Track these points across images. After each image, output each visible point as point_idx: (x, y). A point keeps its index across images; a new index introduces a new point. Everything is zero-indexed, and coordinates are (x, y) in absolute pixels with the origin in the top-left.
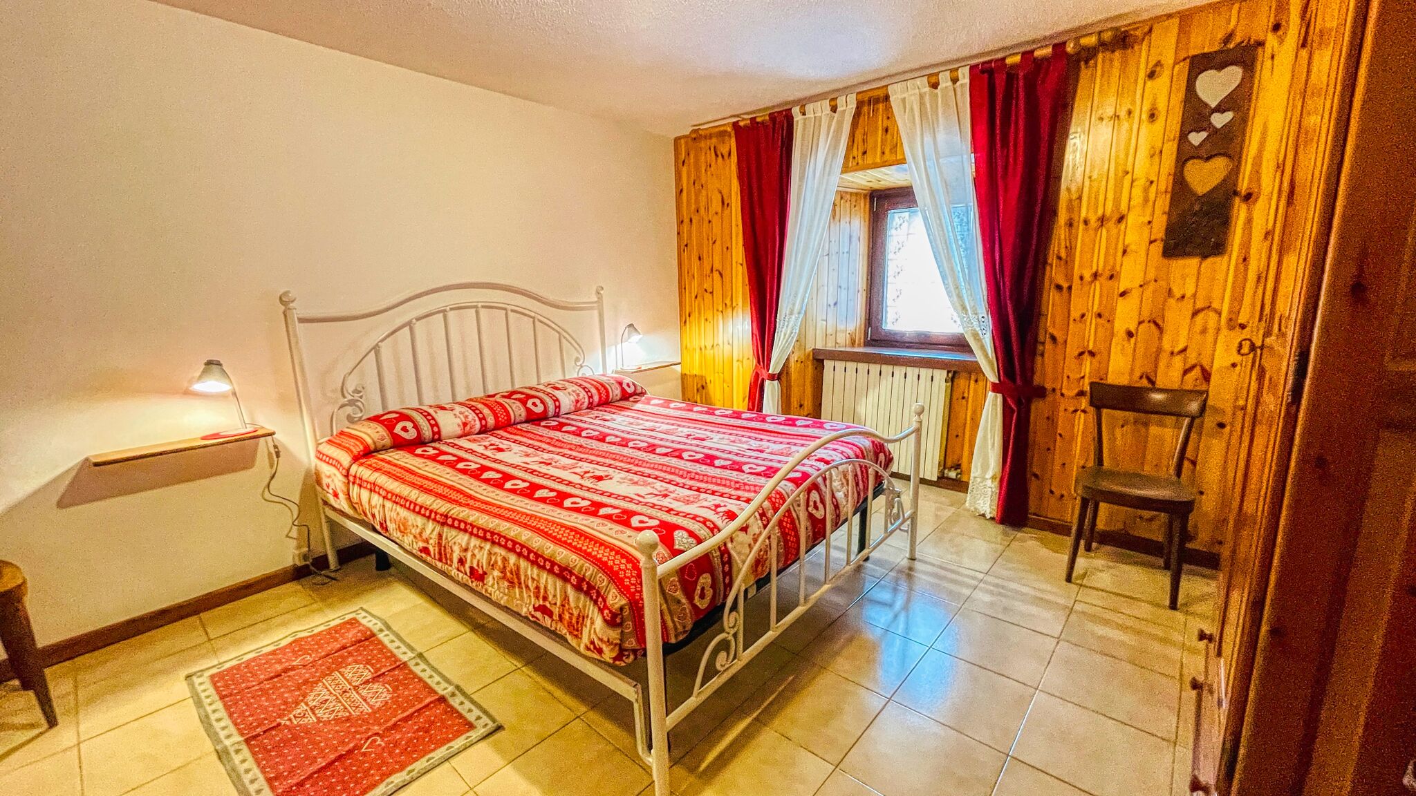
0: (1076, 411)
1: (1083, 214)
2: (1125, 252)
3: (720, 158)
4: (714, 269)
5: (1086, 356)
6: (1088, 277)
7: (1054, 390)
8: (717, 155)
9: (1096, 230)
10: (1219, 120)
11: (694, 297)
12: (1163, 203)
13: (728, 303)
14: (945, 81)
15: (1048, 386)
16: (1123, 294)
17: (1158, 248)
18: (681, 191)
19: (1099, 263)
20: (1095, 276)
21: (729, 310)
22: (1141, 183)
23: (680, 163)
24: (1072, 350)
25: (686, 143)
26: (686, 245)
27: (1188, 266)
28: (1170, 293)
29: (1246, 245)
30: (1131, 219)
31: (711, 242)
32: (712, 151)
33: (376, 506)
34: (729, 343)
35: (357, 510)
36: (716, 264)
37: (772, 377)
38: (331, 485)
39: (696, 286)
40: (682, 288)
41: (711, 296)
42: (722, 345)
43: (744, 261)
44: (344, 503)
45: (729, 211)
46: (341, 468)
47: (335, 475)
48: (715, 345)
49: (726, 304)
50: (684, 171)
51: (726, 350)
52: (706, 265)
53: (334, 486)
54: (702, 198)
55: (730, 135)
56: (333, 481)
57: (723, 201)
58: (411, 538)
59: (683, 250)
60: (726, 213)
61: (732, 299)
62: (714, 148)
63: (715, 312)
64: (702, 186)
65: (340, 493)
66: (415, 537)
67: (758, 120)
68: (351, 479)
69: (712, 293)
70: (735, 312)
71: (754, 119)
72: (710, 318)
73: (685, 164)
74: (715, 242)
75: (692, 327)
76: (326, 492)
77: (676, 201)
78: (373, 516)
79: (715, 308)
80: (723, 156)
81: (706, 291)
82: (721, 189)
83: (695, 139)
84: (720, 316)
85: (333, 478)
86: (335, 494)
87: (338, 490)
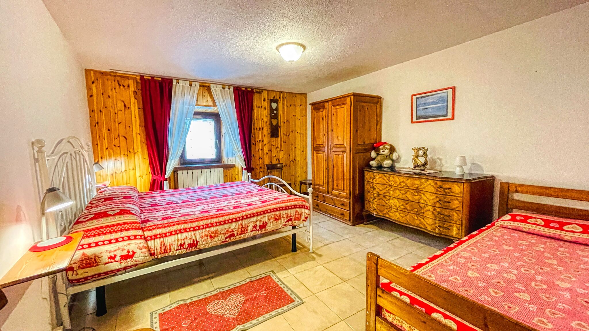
0: (260, 172)
1: (256, 127)
2: (264, 136)
3: (122, 86)
4: (120, 136)
5: (260, 159)
6: (258, 141)
7: (255, 168)
8: (119, 85)
9: (259, 130)
10: (275, 112)
11: (104, 149)
12: (269, 127)
13: (131, 150)
14: (227, 88)
15: (254, 167)
16: (265, 145)
17: (269, 135)
18: (91, 96)
19: (260, 138)
20: (260, 141)
21: (133, 154)
22: (265, 122)
23: (90, 83)
24: (258, 158)
25: (94, 74)
26: (97, 123)
27: (274, 139)
28: (272, 144)
29: (281, 135)
30: (264, 129)
31: (117, 123)
32: (116, 81)
33: (186, 238)
34: (133, 169)
35: (154, 253)
36: (122, 133)
37: (166, 179)
38: (119, 253)
39: (106, 145)
40: (95, 145)
41: (118, 148)
42: (128, 170)
43: (141, 133)
44: (140, 256)
45: (129, 110)
46: (138, 237)
47: (129, 244)
48: (123, 171)
49: (130, 152)
50: (94, 87)
51: (132, 173)
52: (114, 134)
53: (125, 253)
54: (109, 102)
55: (128, 78)
56: (123, 250)
57: (125, 106)
58: (221, 236)
59: (94, 125)
60: (127, 111)
61: (134, 149)
62: (118, 81)
63: (122, 155)
64: (109, 97)
65: (138, 252)
66: (223, 234)
67: (155, 78)
68: (149, 238)
69: (119, 146)
70: (136, 155)
71: (153, 78)
72: (119, 158)
73: (94, 83)
74: (120, 123)
75: (104, 163)
76: (106, 264)
77: (88, 100)
78: (181, 245)
79: (122, 153)
80: (124, 86)
81: (115, 146)
82: (124, 100)
83: (102, 73)
84: (126, 158)
85: (125, 247)
86: (124, 258)
87: (135, 251)
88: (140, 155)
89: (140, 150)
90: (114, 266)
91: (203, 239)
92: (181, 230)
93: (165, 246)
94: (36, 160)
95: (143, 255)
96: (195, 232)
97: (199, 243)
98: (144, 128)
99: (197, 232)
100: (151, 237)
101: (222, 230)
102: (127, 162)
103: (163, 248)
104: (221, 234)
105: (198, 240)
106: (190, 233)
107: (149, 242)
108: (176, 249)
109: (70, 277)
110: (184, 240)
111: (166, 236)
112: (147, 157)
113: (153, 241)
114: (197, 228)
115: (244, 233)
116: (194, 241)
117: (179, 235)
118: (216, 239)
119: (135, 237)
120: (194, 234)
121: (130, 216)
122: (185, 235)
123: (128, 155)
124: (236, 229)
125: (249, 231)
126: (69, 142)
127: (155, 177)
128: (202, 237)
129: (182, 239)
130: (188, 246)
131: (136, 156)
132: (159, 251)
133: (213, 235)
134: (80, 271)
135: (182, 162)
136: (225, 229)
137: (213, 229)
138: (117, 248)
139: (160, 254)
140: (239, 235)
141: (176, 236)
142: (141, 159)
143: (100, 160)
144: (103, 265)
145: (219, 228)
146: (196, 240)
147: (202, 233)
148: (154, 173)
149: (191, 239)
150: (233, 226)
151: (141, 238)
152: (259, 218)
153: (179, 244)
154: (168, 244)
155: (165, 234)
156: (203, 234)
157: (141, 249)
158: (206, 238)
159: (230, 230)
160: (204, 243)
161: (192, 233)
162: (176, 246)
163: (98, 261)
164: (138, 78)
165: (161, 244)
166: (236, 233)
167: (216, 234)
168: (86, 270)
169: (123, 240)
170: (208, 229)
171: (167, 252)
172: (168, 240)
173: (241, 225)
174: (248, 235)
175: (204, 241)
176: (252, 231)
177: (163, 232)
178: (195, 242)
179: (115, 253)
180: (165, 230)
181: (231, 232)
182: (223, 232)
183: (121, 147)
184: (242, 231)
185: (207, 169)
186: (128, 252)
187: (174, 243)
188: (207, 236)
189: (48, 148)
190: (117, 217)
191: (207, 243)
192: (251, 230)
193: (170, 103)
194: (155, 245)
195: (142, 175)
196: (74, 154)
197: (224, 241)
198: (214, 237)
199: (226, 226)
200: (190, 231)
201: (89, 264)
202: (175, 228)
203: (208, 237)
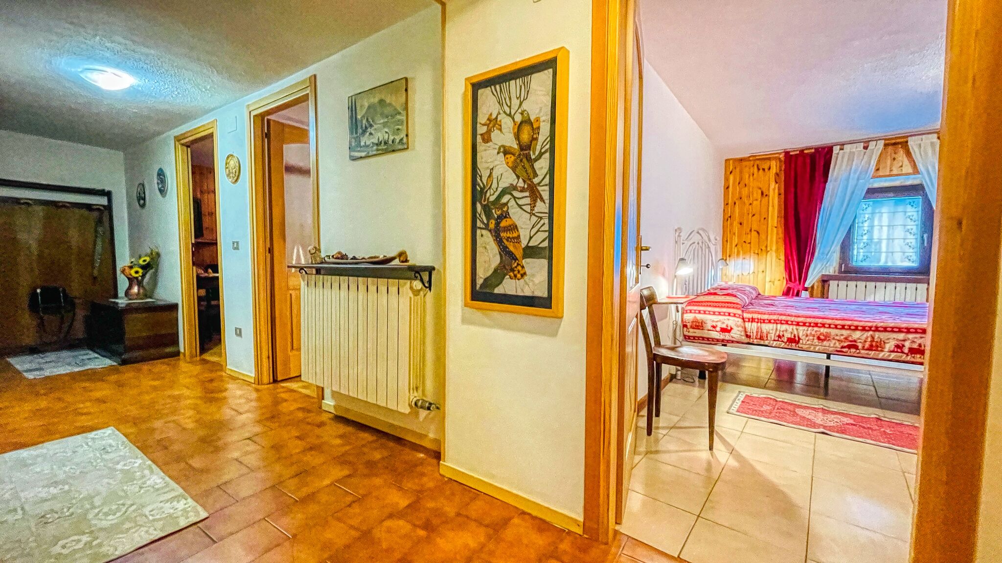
3: (761, 170)
4: (752, 231)
8: (759, 169)
11: (734, 245)
13: (764, 248)
18: (728, 188)
21: (764, 253)
23: (728, 173)
25: (733, 163)
26: (730, 217)
31: (750, 215)
32: (756, 166)
33: (786, 331)
34: (763, 272)
35: (750, 336)
36: (755, 227)
37: (806, 289)
38: (720, 325)
39: (736, 240)
40: (725, 241)
41: (748, 245)
42: (756, 273)
43: (779, 225)
44: (737, 334)
45: (767, 198)
46: (737, 315)
47: (728, 319)
48: (751, 273)
49: (762, 250)
50: (731, 177)
51: (761, 276)
52: (746, 228)
53: (724, 326)
54: (745, 191)
55: (769, 159)
56: (723, 323)
57: (762, 193)
58: (834, 341)
59: (727, 218)
60: (765, 200)
61: (766, 247)
62: (758, 166)
63: (752, 254)
64: (746, 185)
65: (735, 328)
66: (838, 340)
67: (806, 152)
68: (747, 320)
69: (750, 243)
70: (769, 253)
71: (802, 151)
72: (748, 257)
73: (732, 173)
74: (754, 215)
75: (732, 263)
76: (709, 330)
77: (724, 192)
78: (779, 336)
79: (752, 251)
80: (764, 169)
81: (745, 242)
82: (761, 187)
83: (741, 160)
84: (756, 256)
85: (725, 321)
86: (724, 330)
87: (733, 327)
88: (774, 254)
89: (774, 248)
90: (715, 335)
91: (807, 338)
92: (781, 320)
93: (762, 332)
94: (676, 242)
95: (739, 333)
96: (798, 327)
97: (801, 341)
98: (783, 220)
99: (801, 328)
100: (749, 319)
101: (837, 335)
102: (756, 261)
103: (759, 334)
104: (834, 339)
105: (800, 336)
106: (791, 327)
107: (747, 324)
108: (773, 339)
109: (686, 333)
110: (783, 331)
111: (764, 322)
112: (783, 257)
113: (750, 324)
114: (801, 324)
115: (875, 350)
116: (795, 336)
117: (779, 326)
118: (825, 343)
119: (735, 315)
120: (797, 329)
121: (734, 298)
122: (784, 327)
123: (759, 253)
124: (862, 341)
125: (886, 350)
126: (698, 233)
127: (791, 285)
128: (807, 336)
129: (781, 330)
130: (788, 340)
131: (768, 256)
132: (755, 334)
133: (822, 337)
134: (691, 330)
135: (843, 270)
136: (842, 335)
137: (823, 330)
138: (718, 319)
139: (756, 338)
140: (866, 350)
141: (775, 325)
142: (774, 259)
143: (728, 258)
144: (707, 331)
145: (833, 332)
146: (799, 337)
147: (807, 330)
148: (790, 279)
149: (792, 333)
150: (857, 335)
151: (739, 317)
152: (911, 336)
153: (777, 334)
154: (765, 331)
155: (764, 320)
156: (809, 332)
157: (738, 326)
158: (811, 338)
159: (850, 339)
160: (808, 342)
161: (795, 327)
162: (773, 335)
163: (704, 325)
164: (782, 156)
165: (758, 328)
166: (860, 346)
167: (827, 337)
168: (695, 330)
169: (724, 315)
170: (816, 329)
171: (763, 340)
172: (766, 327)
173: (873, 337)
174: (884, 355)
175: (808, 341)
176: (893, 351)
177: (762, 318)
178: (797, 339)
179: (717, 324)
180: (766, 317)
181: (851, 341)
182: (838, 338)
183: (752, 244)
184: (871, 346)
185: (887, 284)
186: (727, 326)
187: (771, 332)
188: (814, 336)
189: (684, 235)
190: (723, 297)
191: (812, 345)
192: (892, 349)
193: (826, 181)
194: (752, 327)
195: (773, 280)
196: (700, 243)
197: (839, 349)
198: (823, 340)
199: (845, 333)
200: (792, 324)
201: (698, 326)
202: (775, 317)
203: (815, 338)
